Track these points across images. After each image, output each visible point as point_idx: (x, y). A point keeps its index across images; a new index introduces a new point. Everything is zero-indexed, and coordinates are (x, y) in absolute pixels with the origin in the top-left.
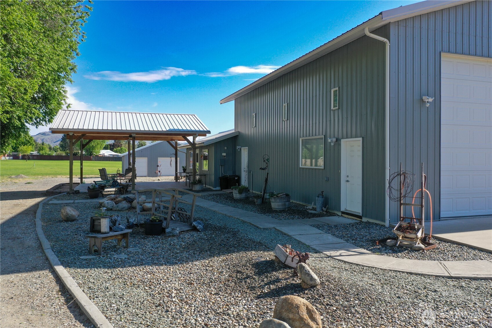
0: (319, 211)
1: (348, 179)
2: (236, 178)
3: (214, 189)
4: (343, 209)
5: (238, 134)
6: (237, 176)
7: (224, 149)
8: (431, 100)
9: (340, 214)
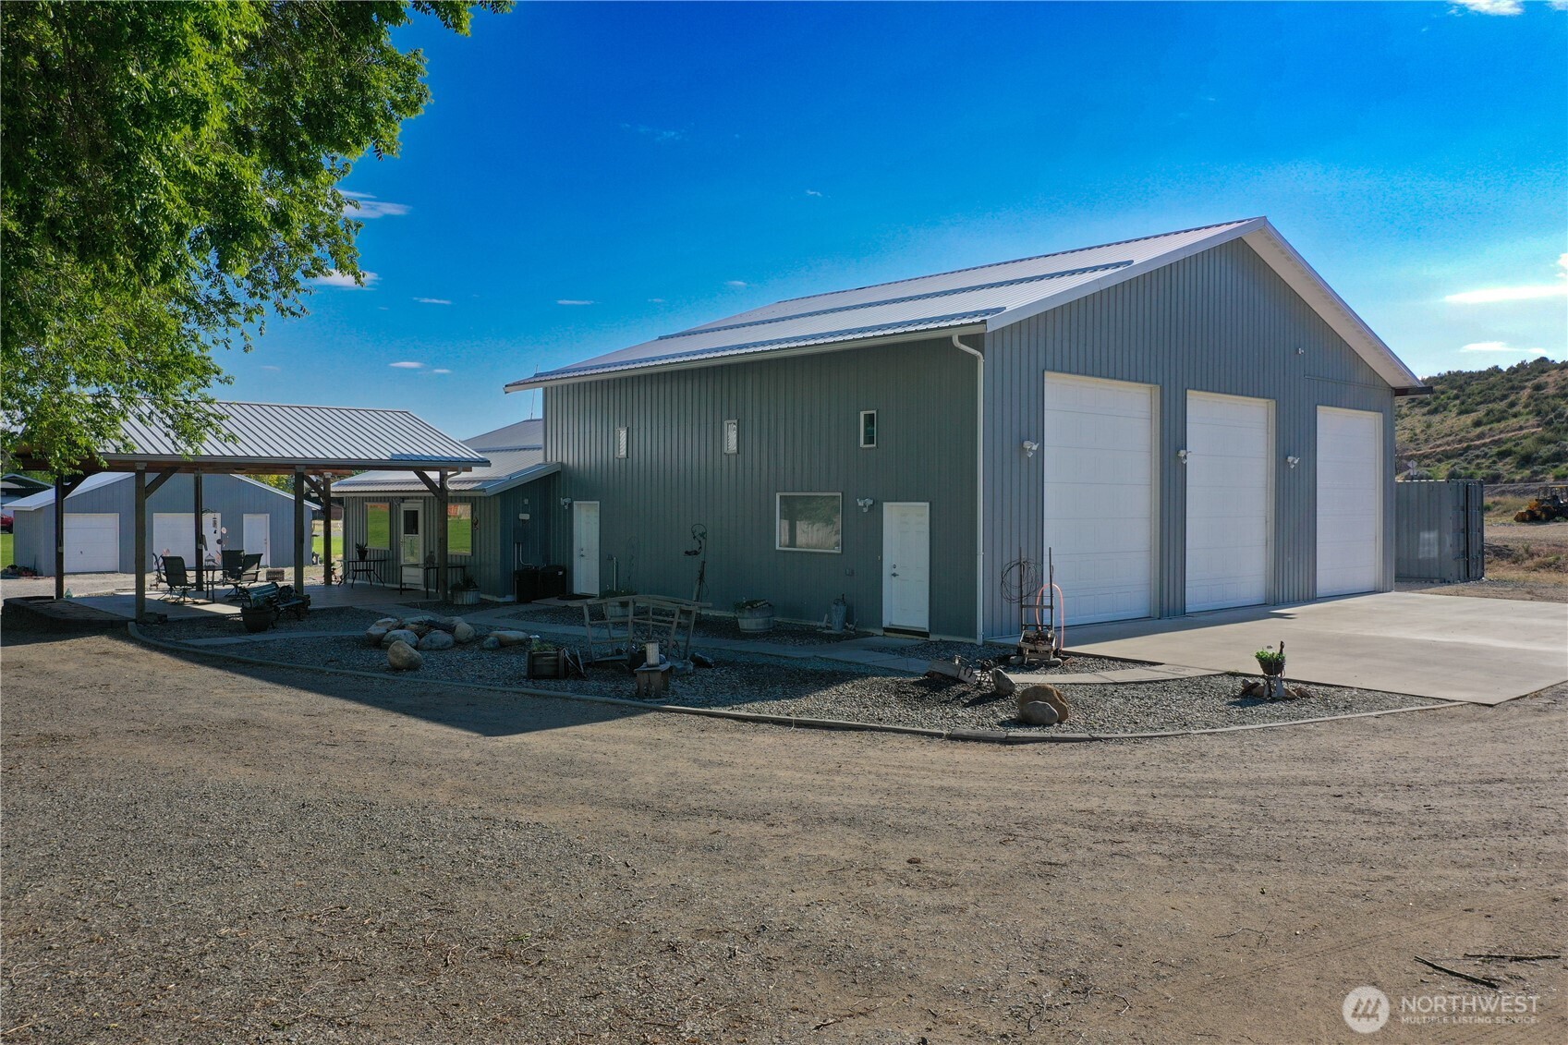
0: (836, 630)
1: (894, 571)
2: (561, 573)
3: (501, 600)
4: (885, 624)
5: (559, 469)
6: (561, 568)
7: (523, 502)
8: (1035, 448)
9: (881, 632)
